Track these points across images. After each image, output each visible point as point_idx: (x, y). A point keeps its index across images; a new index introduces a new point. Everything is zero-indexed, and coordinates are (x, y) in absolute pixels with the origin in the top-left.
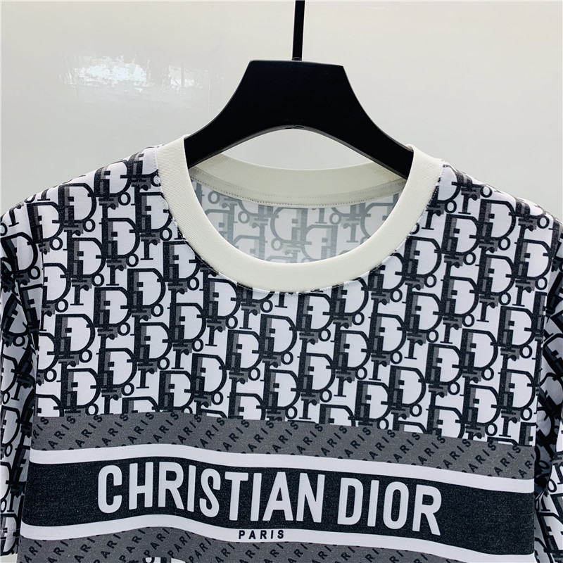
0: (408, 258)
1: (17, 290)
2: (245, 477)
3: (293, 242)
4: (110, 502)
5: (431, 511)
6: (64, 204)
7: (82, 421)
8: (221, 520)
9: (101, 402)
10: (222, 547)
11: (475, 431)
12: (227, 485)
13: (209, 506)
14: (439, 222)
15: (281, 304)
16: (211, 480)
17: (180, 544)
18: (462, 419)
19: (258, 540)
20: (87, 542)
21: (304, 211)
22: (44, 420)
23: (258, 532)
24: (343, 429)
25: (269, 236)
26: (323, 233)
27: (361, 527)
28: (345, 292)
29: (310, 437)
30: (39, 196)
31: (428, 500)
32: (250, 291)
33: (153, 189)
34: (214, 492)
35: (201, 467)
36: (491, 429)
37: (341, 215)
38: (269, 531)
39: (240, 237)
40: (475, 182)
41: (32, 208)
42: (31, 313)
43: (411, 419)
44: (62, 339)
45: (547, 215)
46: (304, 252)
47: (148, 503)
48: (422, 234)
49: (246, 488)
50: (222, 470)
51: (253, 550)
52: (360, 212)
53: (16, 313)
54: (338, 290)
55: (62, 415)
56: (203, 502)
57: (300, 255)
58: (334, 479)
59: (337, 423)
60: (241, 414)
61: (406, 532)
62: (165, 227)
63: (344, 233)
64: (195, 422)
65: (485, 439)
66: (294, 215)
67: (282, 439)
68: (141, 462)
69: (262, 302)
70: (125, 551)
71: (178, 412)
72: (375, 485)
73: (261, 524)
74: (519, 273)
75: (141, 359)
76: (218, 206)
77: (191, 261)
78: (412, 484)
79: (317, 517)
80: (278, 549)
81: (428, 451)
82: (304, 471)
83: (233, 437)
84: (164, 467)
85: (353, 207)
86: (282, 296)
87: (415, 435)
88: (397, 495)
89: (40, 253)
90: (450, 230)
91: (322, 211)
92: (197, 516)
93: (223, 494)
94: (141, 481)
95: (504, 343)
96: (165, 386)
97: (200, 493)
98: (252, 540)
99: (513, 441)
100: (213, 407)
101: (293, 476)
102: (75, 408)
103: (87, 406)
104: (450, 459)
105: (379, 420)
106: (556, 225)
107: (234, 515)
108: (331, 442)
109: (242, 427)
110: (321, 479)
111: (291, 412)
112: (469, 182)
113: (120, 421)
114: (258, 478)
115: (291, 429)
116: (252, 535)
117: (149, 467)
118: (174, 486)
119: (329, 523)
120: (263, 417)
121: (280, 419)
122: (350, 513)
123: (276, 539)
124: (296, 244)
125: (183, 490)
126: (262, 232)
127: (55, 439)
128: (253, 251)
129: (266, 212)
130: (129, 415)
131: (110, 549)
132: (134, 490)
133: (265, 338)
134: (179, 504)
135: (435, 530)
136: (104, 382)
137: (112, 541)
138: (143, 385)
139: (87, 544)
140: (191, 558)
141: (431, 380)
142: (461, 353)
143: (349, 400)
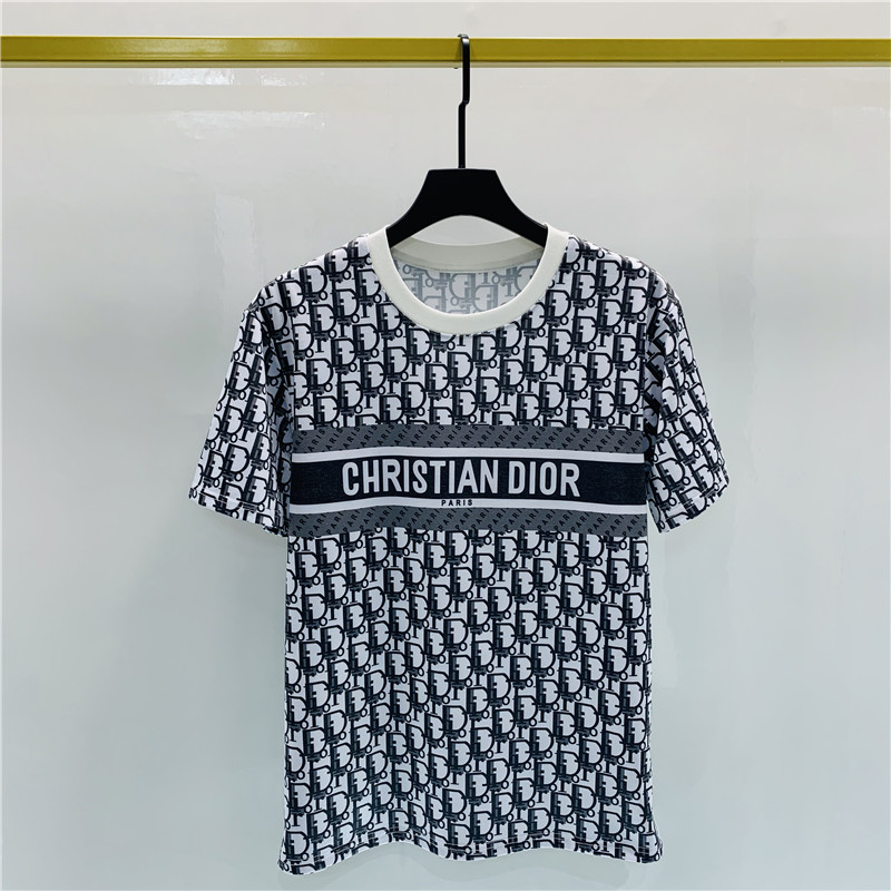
0: (548, 306)
1: (272, 345)
2: (443, 463)
3: (466, 299)
4: (351, 488)
5: (572, 481)
6: (304, 280)
7: (329, 432)
8: (429, 494)
9: (340, 419)
10: (430, 512)
11: (599, 423)
12: (431, 470)
13: (420, 485)
14: (568, 278)
15: (461, 344)
16: (420, 468)
17: (400, 516)
18: (591, 415)
19: (455, 506)
20: (338, 515)
21: (473, 276)
22: (303, 432)
23: (454, 501)
24: (509, 427)
25: (448, 295)
26: (488, 290)
27: (525, 495)
28: (505, 332)
29: (487, 434)
30: (285, 276)
31: (570, 473)
32: (439, 336)
33: (366, 267)
34: (423, 475)
35: (412, 460)
36: (610, 421)
37: (500, 277)
38: (462, 500)
39: (428, 297)
40: (593, 247)
41: (281, 285)
42: (284, 361)
43: (555, 418)
44: (311, 376)
45: (645, 268)
46: (475, 306)
47: (377, 489)
48: (557, 287)
49: (445, 471)
50: (427, 460)
51: (452, 513)
52: (513, 275)
53: (271, 362)
54: (501, 331)
55: (315, 428)
56: (415, 484)
57: (472, 308)
58: (504, 462)
59: (504, 424)
60: (438, 421)
61: (556, 496)
62: (377, 294)
63: (502, 290)
64: (406, 430)
65: (606, 428)
66: (466, 279)
67: (467, 437)
68: (370, 460)
69: (447, 343)
70: (363, 523)
71: (394, 424)
72: (533, 465)
73: (456, 496)
74: (626, 312)
75: (366, 388)
76: (410, 276)
77: (396, 317)
78: (558, 463)
79: (494, 490)
80: (469, 513)
81: (568, 439)
82: (484, 458)
83: (433, 437)
84: (386, 463)
85: (508, 271)
86: (461, 338)
87: (558, 429)
88: (548, 470)
89: (289, 318)
90: (576, 283)
91: (486, 274)
92: (412, 494)
93: (429, 477)
94: (371, 474)
95: (617, 360)
96: (383, 406)
97: (413, 478)
98: (451, 507)
99: (626, 428)
100: (418, 418)
101: (476, 462)
102: (323, 423)
103: (331, 422)
104: (584, 444)
105: (533, 420)
106: (651, 275)
107: (437, 490)
108: (501, 437)
109: (439, 430)
110: (496, 463)
111: (472, 419)
112: (588, 248)
113: (354, 431)
114: (452, 464)
115: (473, 430)
116: (451, 503)
117: (376, 463)
118: (394, 476)
119: (503, 493)
120: (453, 423)
121: (465, 424)
122: (517, 485)
123: (467, 506)
124: (469, 300)
125: (401, 478)
126: (443, 293)
127: (312, 445)
128: (437, 308)
129: (445, 278)
130: (360, 427)
131: (353, 521)
132: (367, 480)
133: (451, 368)
134: (398, 489)
135: (576, 493)
136: (342, 405)
137: (354, 514)
138: (368, 406)
139: (338, 516)
140: (409, 524)
141: (568, 389)
142: (588, 369)
143: (513, 408)
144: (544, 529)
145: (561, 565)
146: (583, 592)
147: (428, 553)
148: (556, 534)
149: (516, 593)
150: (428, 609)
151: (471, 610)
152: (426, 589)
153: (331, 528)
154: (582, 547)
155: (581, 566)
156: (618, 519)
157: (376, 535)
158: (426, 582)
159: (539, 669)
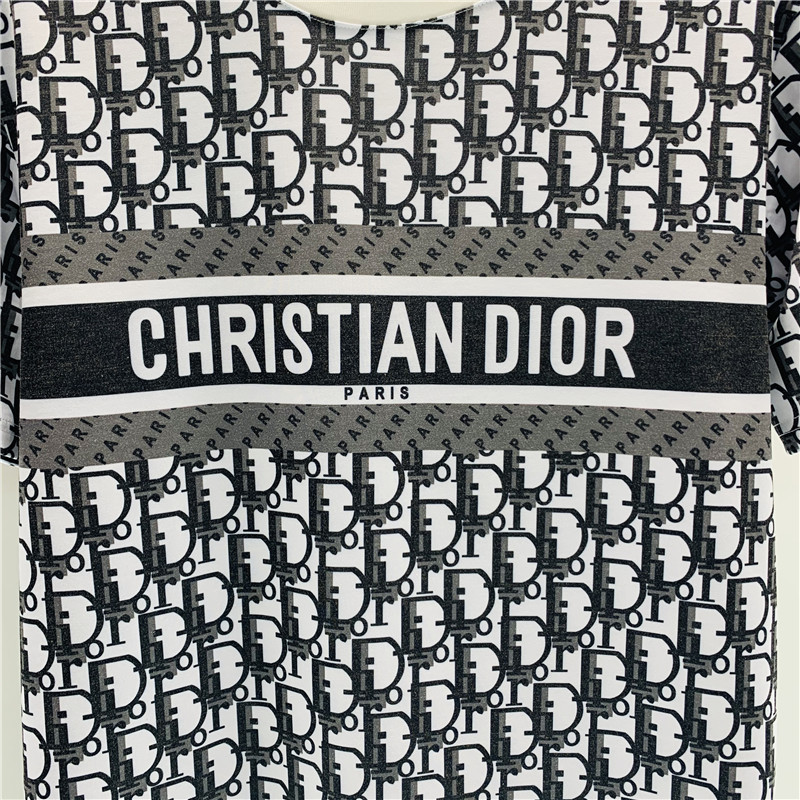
2: (346, 309)
4: (149, 363)
5: (618, 345)
7: (95, 241)
8: (318, 375)
9: (121, 211)
10: (320, 415)
11: (677, 218)
12: (321, 323)
13: (298, 357)
15: (380, 45)
16: (297, 319)
17: (259, 425)
18: (659, 202)
19: (372, 401)
20: (120, 422)
22: (37, 239)
23: (371, 389)
24: (485, 232)
27: (519, 376)
28: (475, 20)
29: (438, 247)
31: (614, 328)
32: (331, 27)
34: (304, 336)
35: (280, 302)
36: (701, 213)
38: (387, 388)
43: (583, 209)
47: (207, 368)
49: (350, 325)
50: (311, 301)
51: (367, 415)
54: (465, 16)
55: (64, 230)
56: (288, 354)
58: (475, 308)
59: (475, 223)
60: (333, 216)
61: (585, 378)
64: (266, 238)
65: (693, 228)
67: (397, 253)
68: (191, 304)
69: (350, 42)
70: (178, 439)
71: (239, 226)
72: (536, 312)
73: (373, 378)
75: (174, 143)
78: (589, 306)
79: (455, 366)
80: (403, 415)
81: (611, 256)
82: (432, 299)
83: (324, 251)
84: (227, 312)
86: (380, 32)
87: (591, 233)
88: (569, 324)
92: (283, 377)
93: (317, 338)
94: (193, 334)
95: (714, 84)
96: (216, 189)
97: (282, 342)
98: (364, 401)
99: (734, 229)
100: (290, 210)
101: (416, 307)
102: (82, 220)
103: (101, 218)
104: (644, 264)
105: (537, 214)
107: (335, 366)
108: (468, 253)
109: (336, 236)
110: (457, 309)
111: (407, 213)
113: (153, 241)
114: (365, 310)
115: (409, 238)
116: (364, 394)
117: (204, 311)
118: (243, 340)
119: (474, 372)
120: (366, 221)
121: (391, 223)
122: (501, 356)
123: (398, 401)
125: (257, 344)
127: (57, 268)
130: (166, 232)
131: (156, 434)
132: (184, 347)
133: (359, 99)
134: (254, 367)
135: (627, 370)
136: (123, 180)
137: (158, 421)
138: (182, 186)
139: (120, 425)
140: (277, 442)
141: (611, 147)
142: (653, 102)
143: (493, 188)
144: (560, 447)
145: (594, 521)
146: (641, 577)
147: (317, 502)
148: (585, 457)
149: (501, 581)
150: (320, 618)
151: (409, 620)
152: (315, 578)
153: (105, 450)
154: (640, 485)
155: (637, 524)
156: (718, 424)
157: (210, 465)
158: (313, 563)
159: (550, 733)
